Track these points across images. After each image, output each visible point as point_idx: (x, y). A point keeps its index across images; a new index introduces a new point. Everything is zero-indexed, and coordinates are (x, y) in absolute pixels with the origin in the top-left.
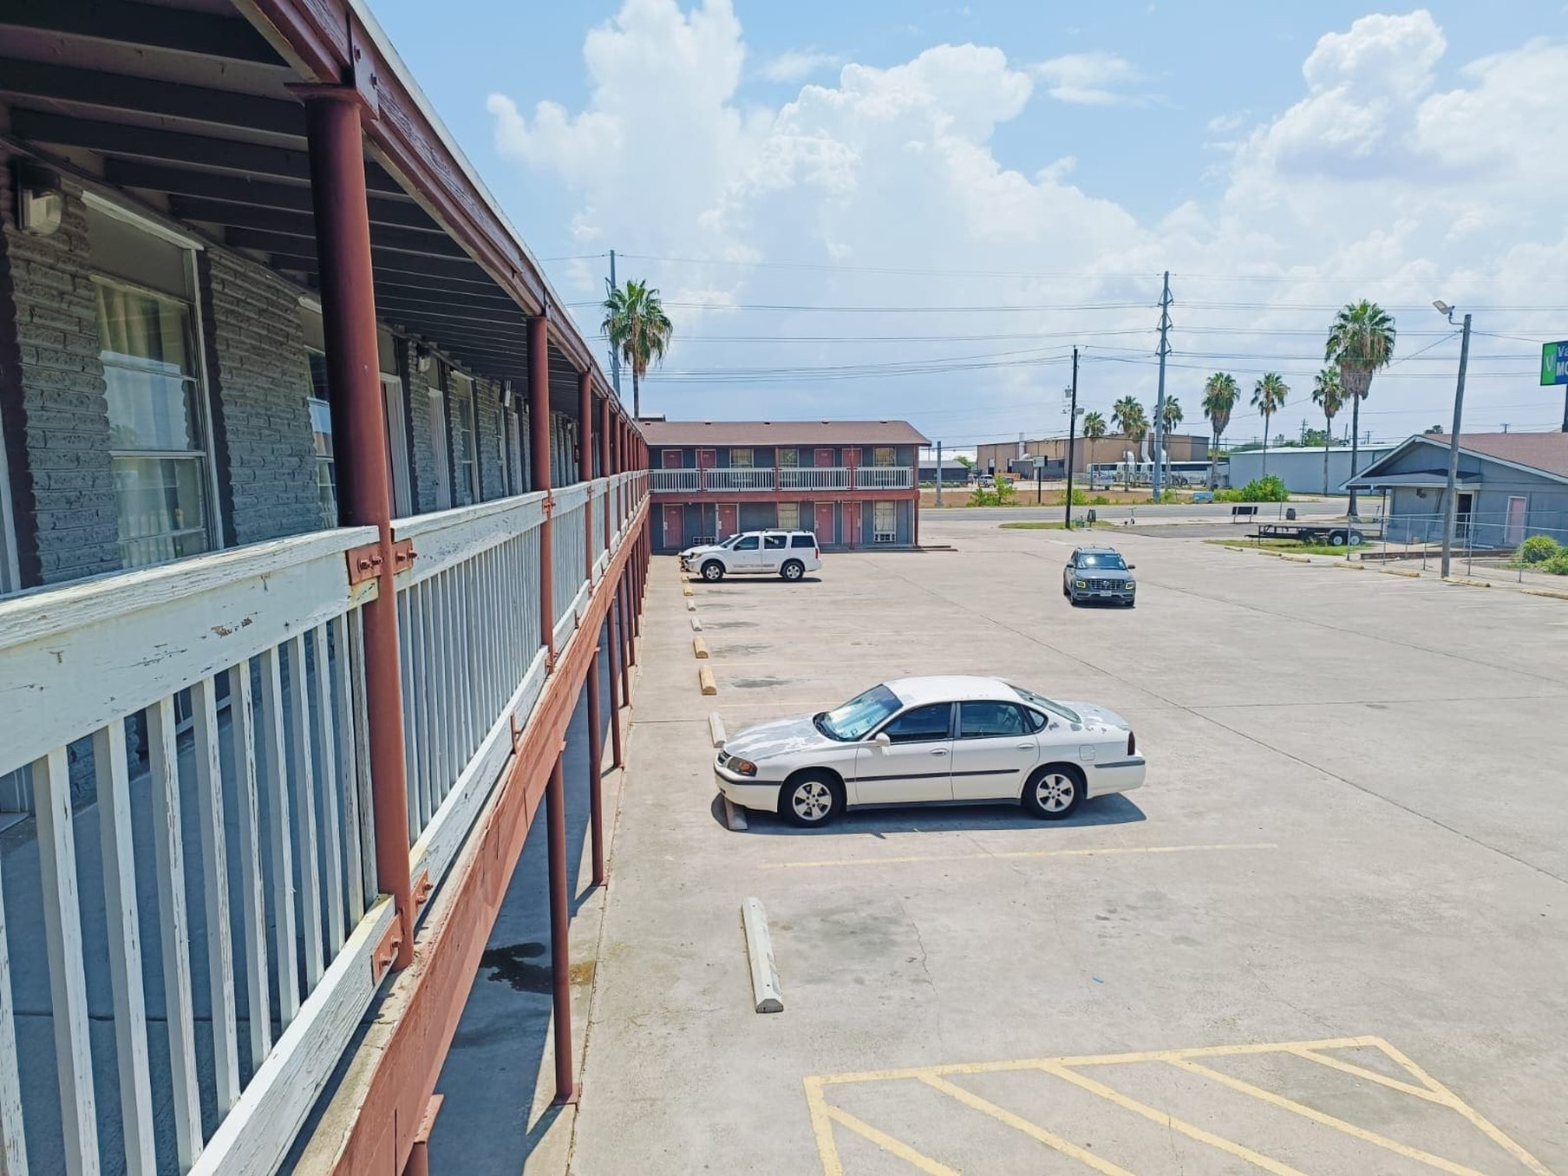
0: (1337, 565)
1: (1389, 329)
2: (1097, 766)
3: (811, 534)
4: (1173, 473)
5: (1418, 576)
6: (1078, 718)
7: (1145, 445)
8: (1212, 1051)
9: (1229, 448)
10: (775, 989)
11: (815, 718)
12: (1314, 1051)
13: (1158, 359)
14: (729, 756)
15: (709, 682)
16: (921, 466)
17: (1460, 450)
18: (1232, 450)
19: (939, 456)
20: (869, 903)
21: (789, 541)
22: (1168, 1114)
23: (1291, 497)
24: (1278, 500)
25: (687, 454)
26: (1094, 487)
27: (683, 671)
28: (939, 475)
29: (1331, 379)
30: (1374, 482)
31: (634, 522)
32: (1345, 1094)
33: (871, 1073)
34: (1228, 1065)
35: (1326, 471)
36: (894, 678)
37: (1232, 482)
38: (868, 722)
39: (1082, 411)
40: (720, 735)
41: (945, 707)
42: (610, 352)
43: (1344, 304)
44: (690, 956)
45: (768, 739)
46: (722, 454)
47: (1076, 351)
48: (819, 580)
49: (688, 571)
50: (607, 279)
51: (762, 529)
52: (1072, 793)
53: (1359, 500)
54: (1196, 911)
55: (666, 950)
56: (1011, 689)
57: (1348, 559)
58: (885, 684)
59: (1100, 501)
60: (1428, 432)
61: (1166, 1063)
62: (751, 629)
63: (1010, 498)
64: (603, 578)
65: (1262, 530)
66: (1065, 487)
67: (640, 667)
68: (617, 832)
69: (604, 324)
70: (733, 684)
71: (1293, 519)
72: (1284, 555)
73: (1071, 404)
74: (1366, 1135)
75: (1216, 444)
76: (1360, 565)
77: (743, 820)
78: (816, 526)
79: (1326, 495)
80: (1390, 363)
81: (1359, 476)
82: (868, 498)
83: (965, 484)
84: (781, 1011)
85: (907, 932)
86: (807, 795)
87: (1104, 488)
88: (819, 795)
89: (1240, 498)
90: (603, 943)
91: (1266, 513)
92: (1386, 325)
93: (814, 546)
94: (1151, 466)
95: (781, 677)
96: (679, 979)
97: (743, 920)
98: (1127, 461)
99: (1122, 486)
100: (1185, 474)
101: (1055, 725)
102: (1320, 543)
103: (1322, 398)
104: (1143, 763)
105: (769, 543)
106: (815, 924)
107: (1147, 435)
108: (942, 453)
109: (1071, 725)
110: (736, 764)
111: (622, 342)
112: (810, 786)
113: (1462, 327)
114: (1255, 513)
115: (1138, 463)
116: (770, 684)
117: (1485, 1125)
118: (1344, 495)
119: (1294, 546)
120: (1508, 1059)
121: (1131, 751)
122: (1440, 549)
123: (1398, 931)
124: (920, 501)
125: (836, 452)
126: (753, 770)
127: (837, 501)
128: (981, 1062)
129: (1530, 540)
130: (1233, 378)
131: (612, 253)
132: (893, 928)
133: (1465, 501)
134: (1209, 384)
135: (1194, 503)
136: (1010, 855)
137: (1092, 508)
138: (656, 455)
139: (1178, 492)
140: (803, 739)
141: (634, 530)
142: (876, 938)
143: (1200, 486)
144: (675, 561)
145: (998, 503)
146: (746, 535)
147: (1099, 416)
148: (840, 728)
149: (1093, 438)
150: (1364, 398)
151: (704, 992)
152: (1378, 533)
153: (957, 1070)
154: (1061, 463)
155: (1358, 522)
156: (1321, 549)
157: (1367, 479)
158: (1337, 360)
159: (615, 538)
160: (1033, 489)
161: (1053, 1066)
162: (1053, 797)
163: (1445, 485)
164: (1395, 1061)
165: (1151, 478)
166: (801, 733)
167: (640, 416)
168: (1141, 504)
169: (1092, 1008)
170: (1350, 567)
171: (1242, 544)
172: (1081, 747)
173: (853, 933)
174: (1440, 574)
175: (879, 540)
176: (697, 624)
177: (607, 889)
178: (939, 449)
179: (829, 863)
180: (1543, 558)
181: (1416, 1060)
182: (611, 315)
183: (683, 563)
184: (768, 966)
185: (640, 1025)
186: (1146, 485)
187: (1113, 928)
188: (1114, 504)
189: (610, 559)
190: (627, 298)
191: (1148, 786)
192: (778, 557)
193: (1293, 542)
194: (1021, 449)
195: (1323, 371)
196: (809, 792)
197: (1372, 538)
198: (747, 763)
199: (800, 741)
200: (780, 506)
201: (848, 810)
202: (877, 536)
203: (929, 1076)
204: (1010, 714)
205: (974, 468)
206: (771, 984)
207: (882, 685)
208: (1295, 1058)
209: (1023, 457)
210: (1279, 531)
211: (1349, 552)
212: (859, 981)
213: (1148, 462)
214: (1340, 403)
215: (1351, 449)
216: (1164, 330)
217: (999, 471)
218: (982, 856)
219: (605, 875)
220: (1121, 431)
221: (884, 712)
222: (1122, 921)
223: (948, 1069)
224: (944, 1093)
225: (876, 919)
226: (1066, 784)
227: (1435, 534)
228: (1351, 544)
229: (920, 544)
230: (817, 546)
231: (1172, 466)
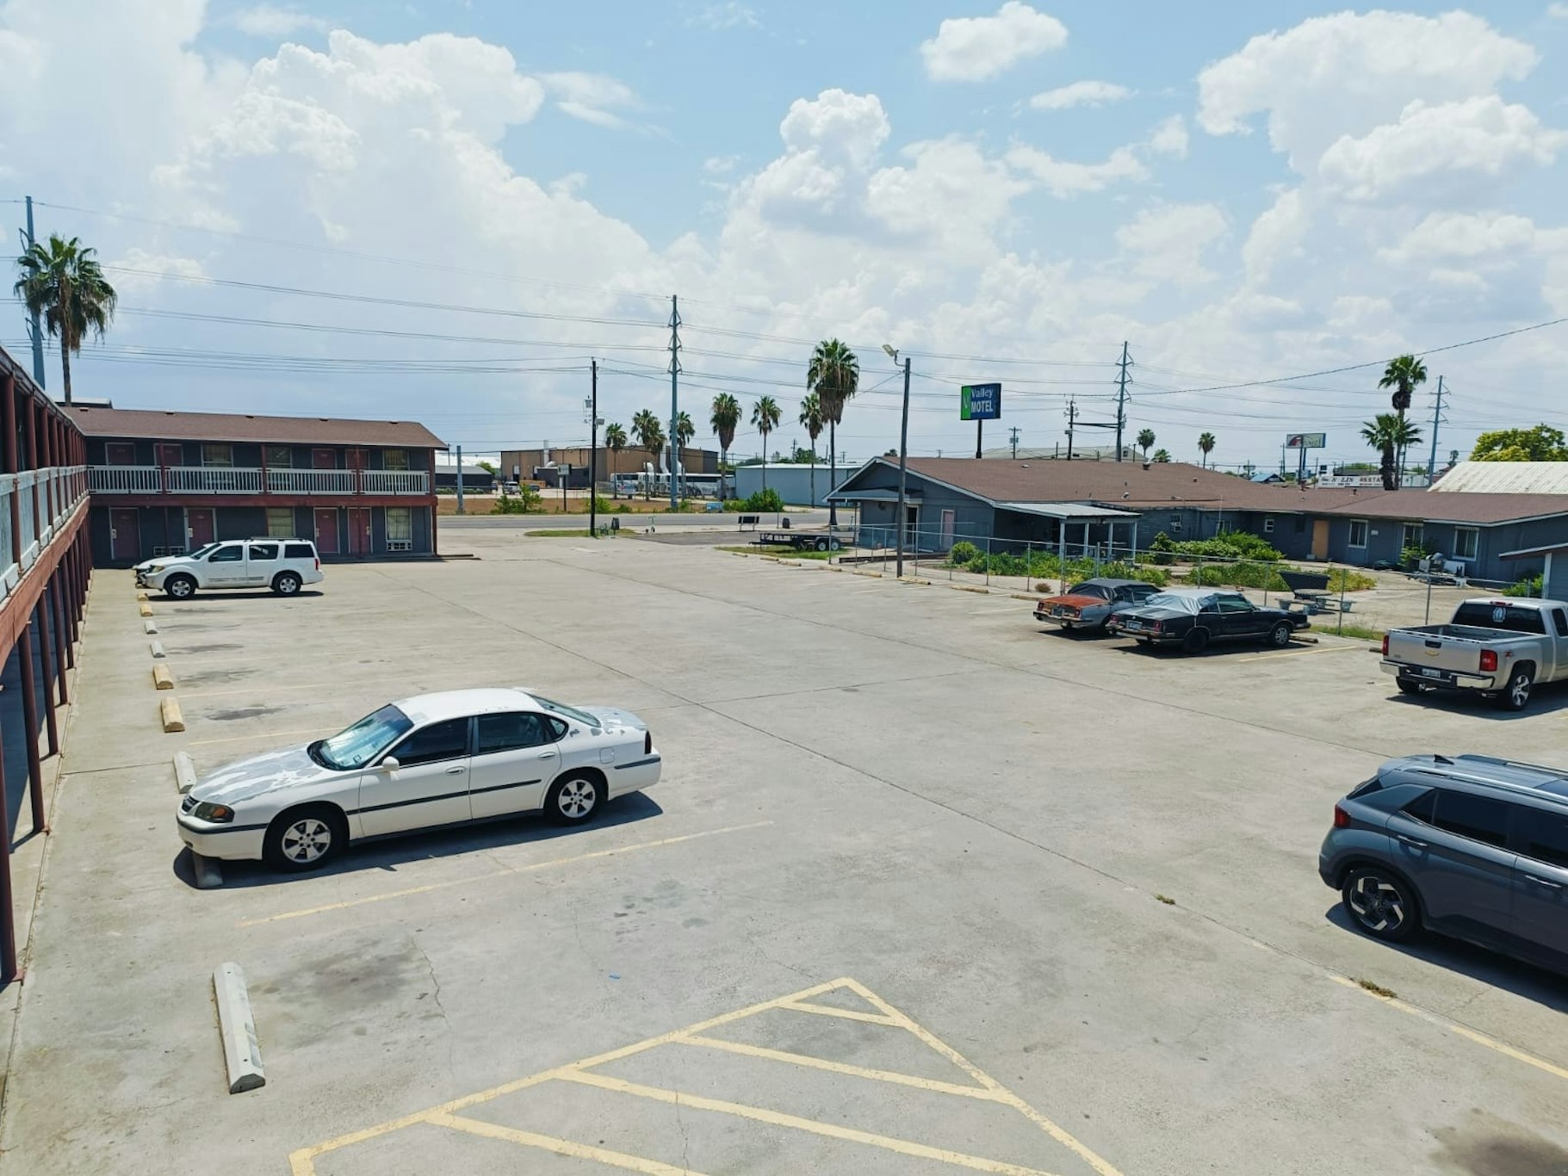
0: (822, 568)
1: (853, 365)
2: (617, 768)
3: (309, 542)
4: (688, 484)
5: (881, 576)
6: (598, 722)
7: (663, 457)
8: (715, 1022)
9: (735, 462)
10: (255, 1063)
11: (309, 749)
12: (798, 1001)
13: (670, 377)
14: (197, 802)
15: (174, 716)
16: (437, 471)
17: (907, 470)
18: (738, 465)
19: (459, 461)
20: (375, 943)
21: (282, 551)
22: (676, 1091)
23: (786, 508)
24: (776, 511)
25: (140, 450)
26: (618, 496)
27: (139, 706)
28: (460, 480)
29: (813, 405)
30: (847, 496)
31: (63, 529)
32: (822, 1034)
33: (372, 1129)
34: (727, 1033)
35: (812, 486)
36: (404, 696)
37: (739, 493)
38: (374, 746)
39: (602, 422)
40: (187, 776)
41: (461, 723)
42: (27, 319)
43: (820, 340)
44: (142, 1046)
45: (248, 777)
46: (192, 451)
47: (594, 363)
48: (321, 594)
49: (146, 587)
50: (21, 230)
51: (246, 539)
52: (594, 797)
53: (838, 512)
54: (704, 893)
55: (108, 1045)
56: (531, 699)
57: (830, 563)
58: (395, 704)
59: (624, 510)
60: (886, 455)
61: (674, 1043)
62: (234, 651)
63: (537, 507)
64: (8, 599)
65: (763, 538)
66: (589, 496)
67: (75, 705)
68: (38, 912)
69: (18, 285)
70: (208, 717)
71: (788, 528)
72: (781, 560)
73: (592, 413)
74: (839, 1067)
75: (724, 459)
76: (839, 568)
77: (217, 875)
78: (317, 534)
79: (813, 506)
80: (856, 394)
81: (836, 491)
82: (379, 504)
83: (488, 491)
84: (264, 1085)
85: (418, 968)
86: (300, 835)
87: (626, 497)
88: (316, 833)
89: (745, 508)
90: (16, 1052)
91: (767, 522)
92: (852, 362)
93: (312, 556)
94: (669, 477)
95: (270, 705)
96: (125, 1075)
97: (215, 991)
98: (647, 472)
99: (643, 495)
100: (699, 485)
101: (576, 732)
102: (809, 549)
103: (807, 421)
104: (658, 760)
105: (255, 554)
106: (309, 979)
107: (664, 447)
108: (463, 458)
109: (592, 730)
110: (206, 811)
111: (44, 309)
112: (304, 824)
113: (904, 368)
114: (757, 522)
115: (657, 474)
116: (258, 713)
117: (928, 1037)
118: (826, 507)
119: (789, 552)
120: (943, 976)
121: (648, 750)
122: (896, 554)
123: (863, 882)
124: (438, 508)
125: (337, 454)
126: (228, 814)
127: (341, 507)
128: (495, 1086)
129: (956, 545)
130: (735, 398)
131: (29, 200)
132: (404, 966)
133: (912, 512)
134: (716, 403)
135: (706, 512)
136: (532, 867)
137: (616, 516)
138: (96, 449)
139: (693, 502)
140: (294, 772)
141: (64, 538)
142: (382, 980)
143: (712, 497)
144: (129, 576)
145: (524, 511)
146: (225, 544)
147: (619, 428)
148: (341, 756)
149: (615, 449)
150: (838, 423)
151: (161, 1085)
152: (851, 540)
153: (470, 1102)
154: (586, 472)
155: (837, 530)
156: (810, 554)
157: (842, 493)
158: (817, 388)
159: (29, 550)
160: (559, 497)
161: (569, 1073)
162: (575, 803)
163: (897, 500)
164: (860, 996)
165: (669, 489)
166: (292, 765)
167: (73, 400)
168: (660, 512)
169: (608, 1005)
170: (832, 570)
171: (747, 551)
172: (601, 750)
173: (354, 980)
174: (896, 575)
175: (393, 549)
176: (158, 649)
177: (22, 984)
178: (459, 454)
179: (328, 908)
180: (966, 561)
181: (876, 992)
182: (28, 275)
183: (139, 578)
184: (246, 1039)
185: (71, 1141)
186: (664, 495)
187: (631, 922)
188: (636, 513)
189: (21, 575)
190: (50, 256)
191: (664, 781)
192: (267, 569)
193: (787, 548)
194: (546, 457)
195: (807, 398)
196: (303, 831)
197: (847, 544)
198: (222, 807)
199: (291, 776)
200: (270, 512)
201: (351, 845)
202: (390, 544)
203: (440, 1116)
204: (531, 725)
205: (499, 475)
206: (249, 1058)
207: (390, 705)
208: (783, 1011)
209: (548, 465)
210: (776, 538)
211: (830, 556)
212: (361, 1032)
213: (667, 473)
214: (821, 427)
215: (830, 467)
216: (674, 350)
217: (525, 479)
218: (503, 873)
219: (19, 967)
220: (640, 443)
221: (393, 733)
222: (639, 915)
223: (459, 1103)
224: (455, 1130)
225: (382, 960)
226: (588, 788)
227: (893, 541)
228: (832, 550)
229: (439, 553)
230: (317, 557)
231: (687, 477)
